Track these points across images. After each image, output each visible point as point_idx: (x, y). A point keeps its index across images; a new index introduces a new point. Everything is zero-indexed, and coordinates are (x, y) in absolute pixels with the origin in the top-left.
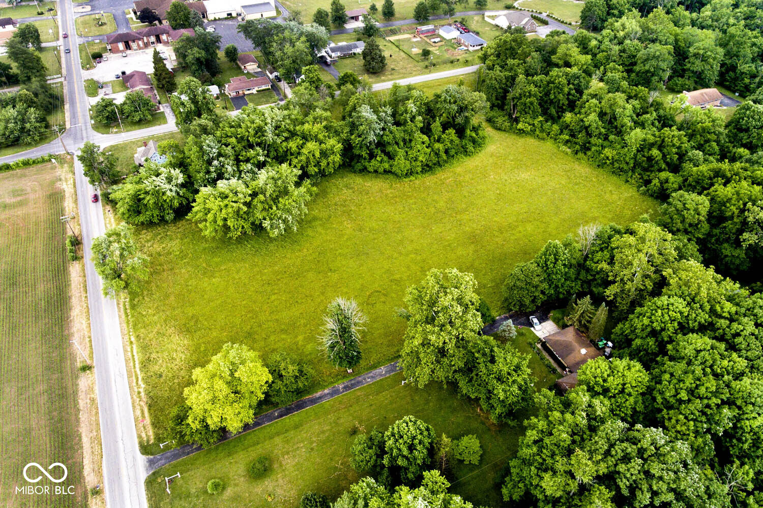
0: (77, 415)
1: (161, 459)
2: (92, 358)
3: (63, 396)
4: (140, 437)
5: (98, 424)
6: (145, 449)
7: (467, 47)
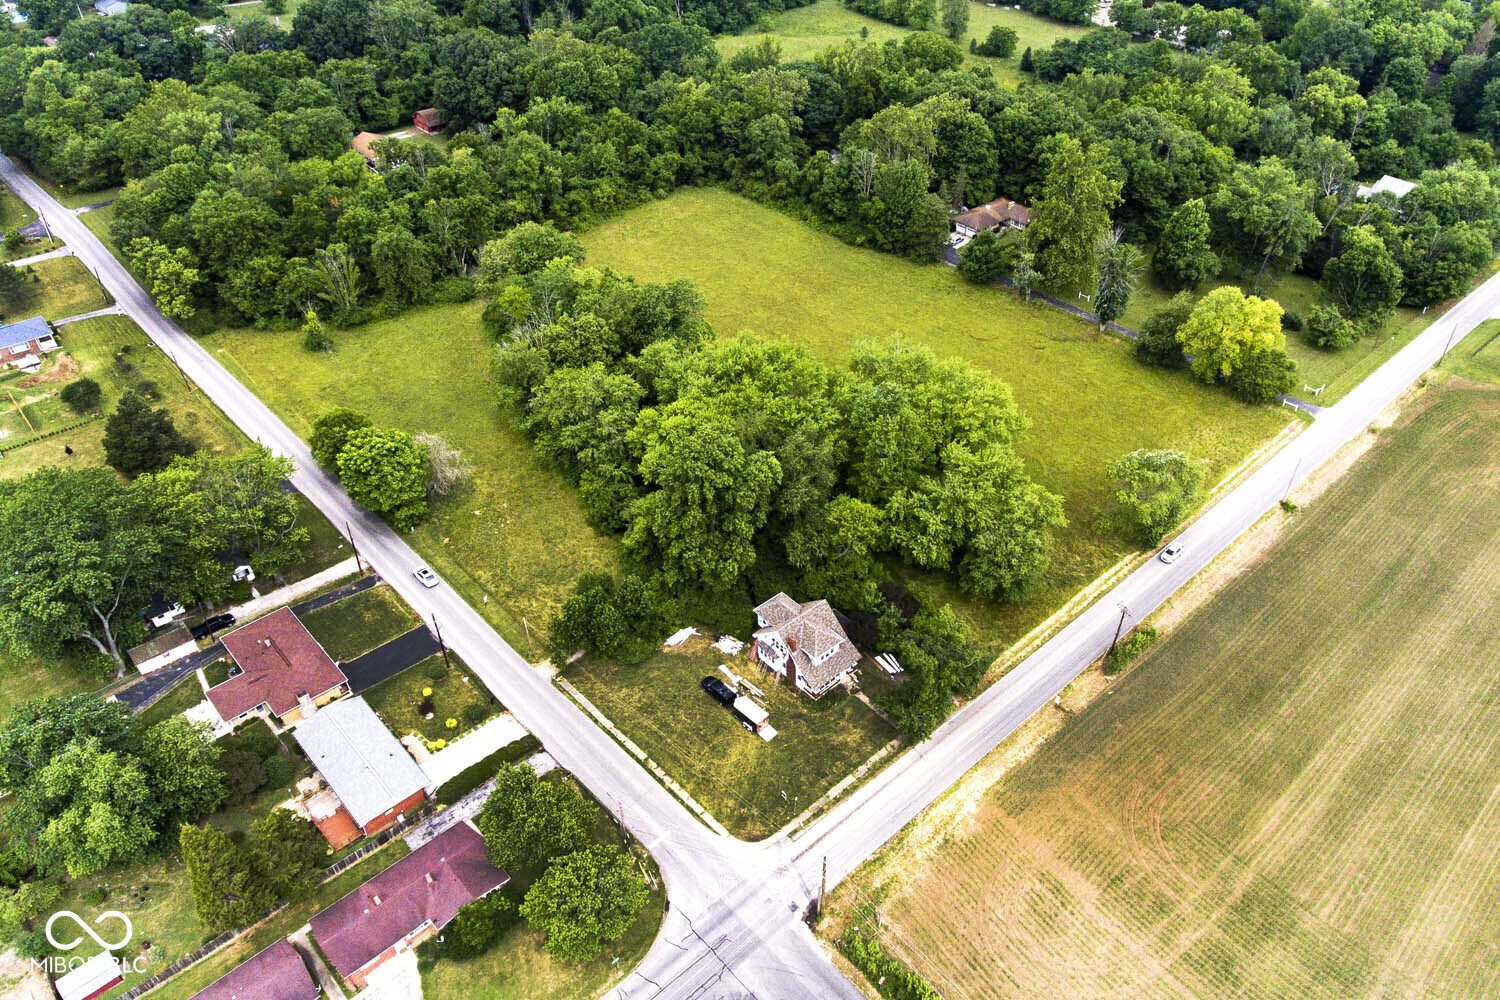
1: (1306, 407)
2: (1270, 513)
6: (1308, 419)
7: (34, 350)
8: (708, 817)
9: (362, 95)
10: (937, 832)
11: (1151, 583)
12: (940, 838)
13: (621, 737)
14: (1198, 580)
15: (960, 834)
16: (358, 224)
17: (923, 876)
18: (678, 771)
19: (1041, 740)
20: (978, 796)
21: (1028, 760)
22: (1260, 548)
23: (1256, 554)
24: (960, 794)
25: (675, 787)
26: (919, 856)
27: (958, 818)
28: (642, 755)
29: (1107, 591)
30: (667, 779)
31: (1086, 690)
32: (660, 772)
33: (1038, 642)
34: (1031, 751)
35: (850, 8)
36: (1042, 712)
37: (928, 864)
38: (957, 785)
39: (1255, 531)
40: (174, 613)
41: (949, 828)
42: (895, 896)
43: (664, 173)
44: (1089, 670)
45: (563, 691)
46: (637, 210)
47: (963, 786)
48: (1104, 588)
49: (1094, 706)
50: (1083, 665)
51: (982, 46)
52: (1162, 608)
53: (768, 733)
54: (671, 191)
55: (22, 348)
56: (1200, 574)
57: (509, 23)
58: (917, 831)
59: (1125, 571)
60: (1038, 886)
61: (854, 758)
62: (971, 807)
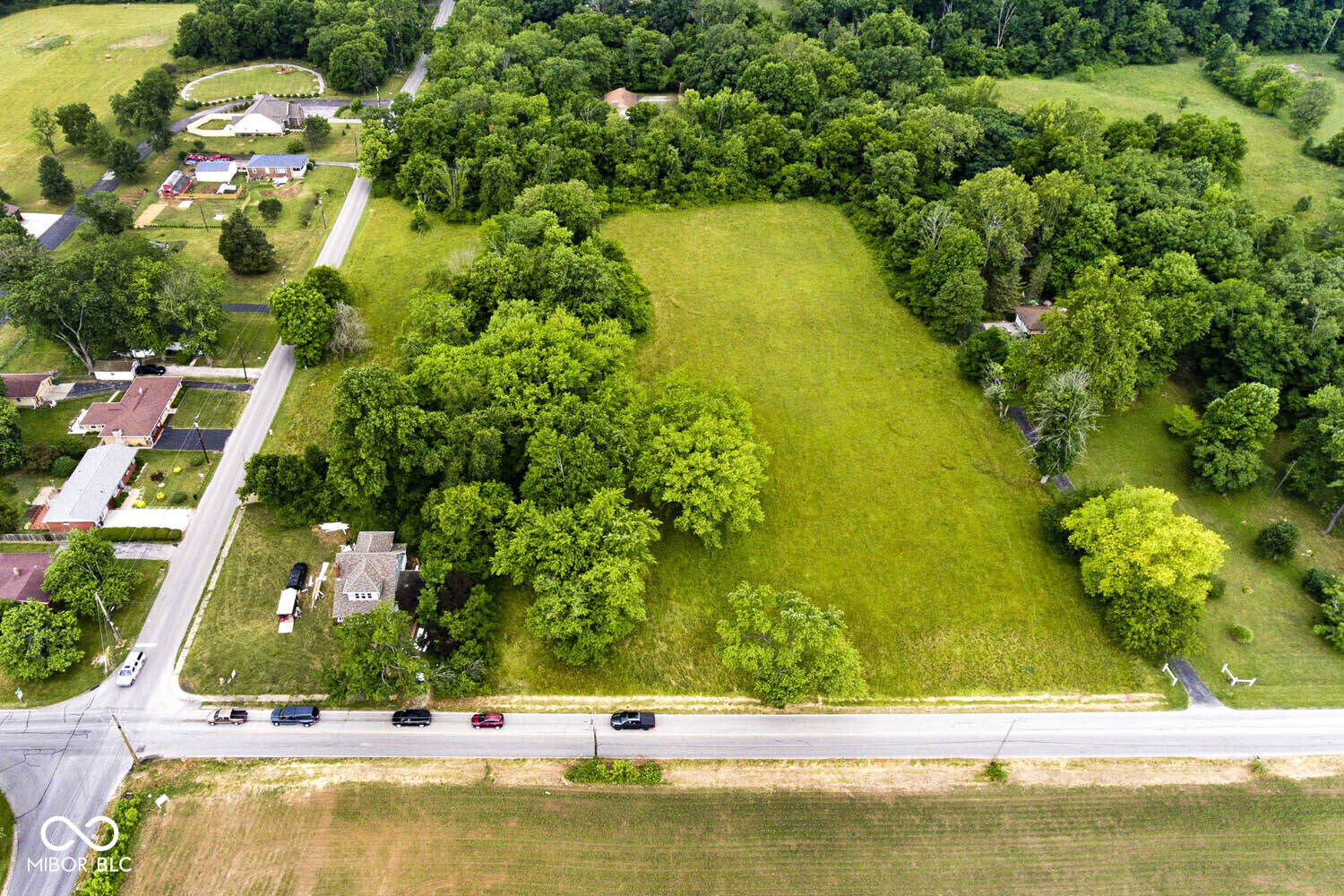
0: (1103, 790)
1: (1194, 689)
2: (968, 763)
3: (1058, 811)
4: (1154, 708)
5: (1126, 761)
6: (1178, 703)
7: (288, 174)
8: (185, 653)
9: (645, 60)
10: (277, 781)
11: (732, 735)
12: (274, 786)
13: (219, 567)
14: (779, 767)
15: (290, 796)
16: (488, 147)
17: (229, 800)
18: (213, 612)
19: (437, 781)
20: (336, 780)
21: (407, 787)
22: (897, 786)
23: (883, 788)
24: (328, 768)
25: (198, 620)
26: (247, 785)
27: (304, 784)
28: (212, 587)
29: (676, 712)
30: (202, 611)
31: (531, 774)
32: (204, 604)
33: (554, 708)
34: (418, 782)
35: (1206, 77)
36: (469, 762)
37: (244, 796)
38: (336, 761)
39: (918, 766)
40: (147, 353)
41: (290, 785)
42: (197, 797)
43: (790, 180)
44: (560, 761)
45: (234, 517)
46: (748, 206)
47: (339, 764)
48: (679, 707)
49: (520, 791)
50: (563, 753)
51: (1321, 148)
52: (708, 763)
53: (286, 627)
54: (792, 198)
55: (282, 171)
56: (791, 762)
57: (812, 26)
58: (269, 768)
59: (719, 708)
60: (278, 881)
61: (306, 687)
62: (320, 784)
